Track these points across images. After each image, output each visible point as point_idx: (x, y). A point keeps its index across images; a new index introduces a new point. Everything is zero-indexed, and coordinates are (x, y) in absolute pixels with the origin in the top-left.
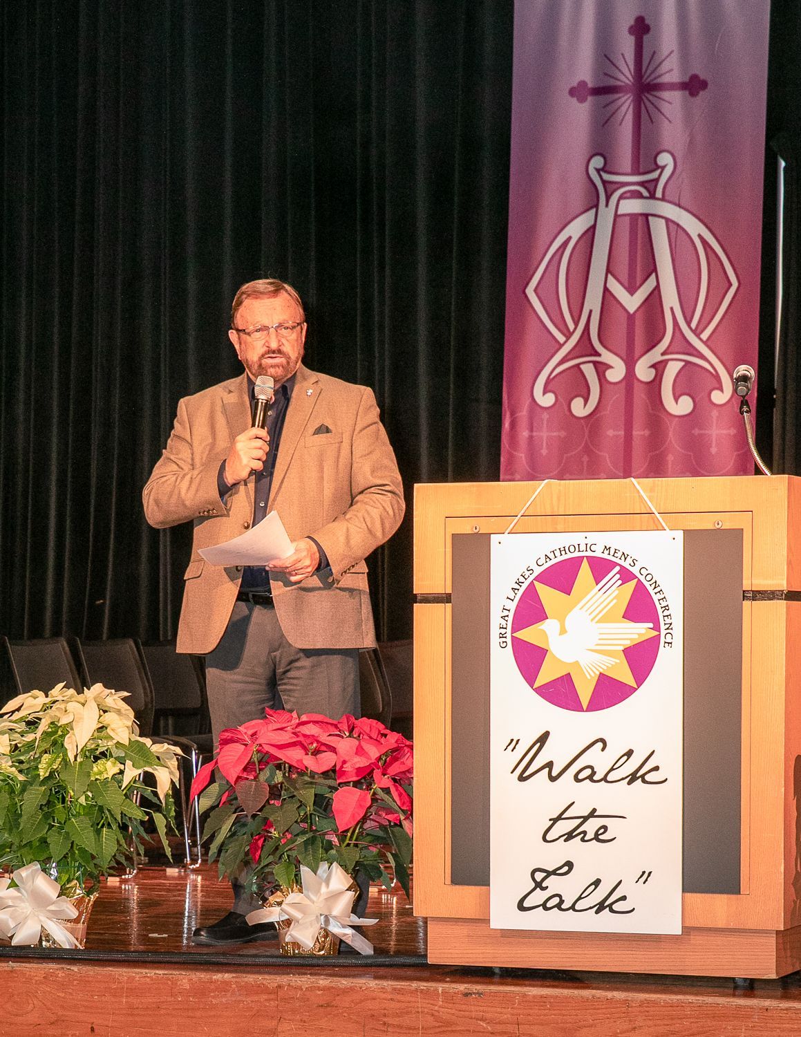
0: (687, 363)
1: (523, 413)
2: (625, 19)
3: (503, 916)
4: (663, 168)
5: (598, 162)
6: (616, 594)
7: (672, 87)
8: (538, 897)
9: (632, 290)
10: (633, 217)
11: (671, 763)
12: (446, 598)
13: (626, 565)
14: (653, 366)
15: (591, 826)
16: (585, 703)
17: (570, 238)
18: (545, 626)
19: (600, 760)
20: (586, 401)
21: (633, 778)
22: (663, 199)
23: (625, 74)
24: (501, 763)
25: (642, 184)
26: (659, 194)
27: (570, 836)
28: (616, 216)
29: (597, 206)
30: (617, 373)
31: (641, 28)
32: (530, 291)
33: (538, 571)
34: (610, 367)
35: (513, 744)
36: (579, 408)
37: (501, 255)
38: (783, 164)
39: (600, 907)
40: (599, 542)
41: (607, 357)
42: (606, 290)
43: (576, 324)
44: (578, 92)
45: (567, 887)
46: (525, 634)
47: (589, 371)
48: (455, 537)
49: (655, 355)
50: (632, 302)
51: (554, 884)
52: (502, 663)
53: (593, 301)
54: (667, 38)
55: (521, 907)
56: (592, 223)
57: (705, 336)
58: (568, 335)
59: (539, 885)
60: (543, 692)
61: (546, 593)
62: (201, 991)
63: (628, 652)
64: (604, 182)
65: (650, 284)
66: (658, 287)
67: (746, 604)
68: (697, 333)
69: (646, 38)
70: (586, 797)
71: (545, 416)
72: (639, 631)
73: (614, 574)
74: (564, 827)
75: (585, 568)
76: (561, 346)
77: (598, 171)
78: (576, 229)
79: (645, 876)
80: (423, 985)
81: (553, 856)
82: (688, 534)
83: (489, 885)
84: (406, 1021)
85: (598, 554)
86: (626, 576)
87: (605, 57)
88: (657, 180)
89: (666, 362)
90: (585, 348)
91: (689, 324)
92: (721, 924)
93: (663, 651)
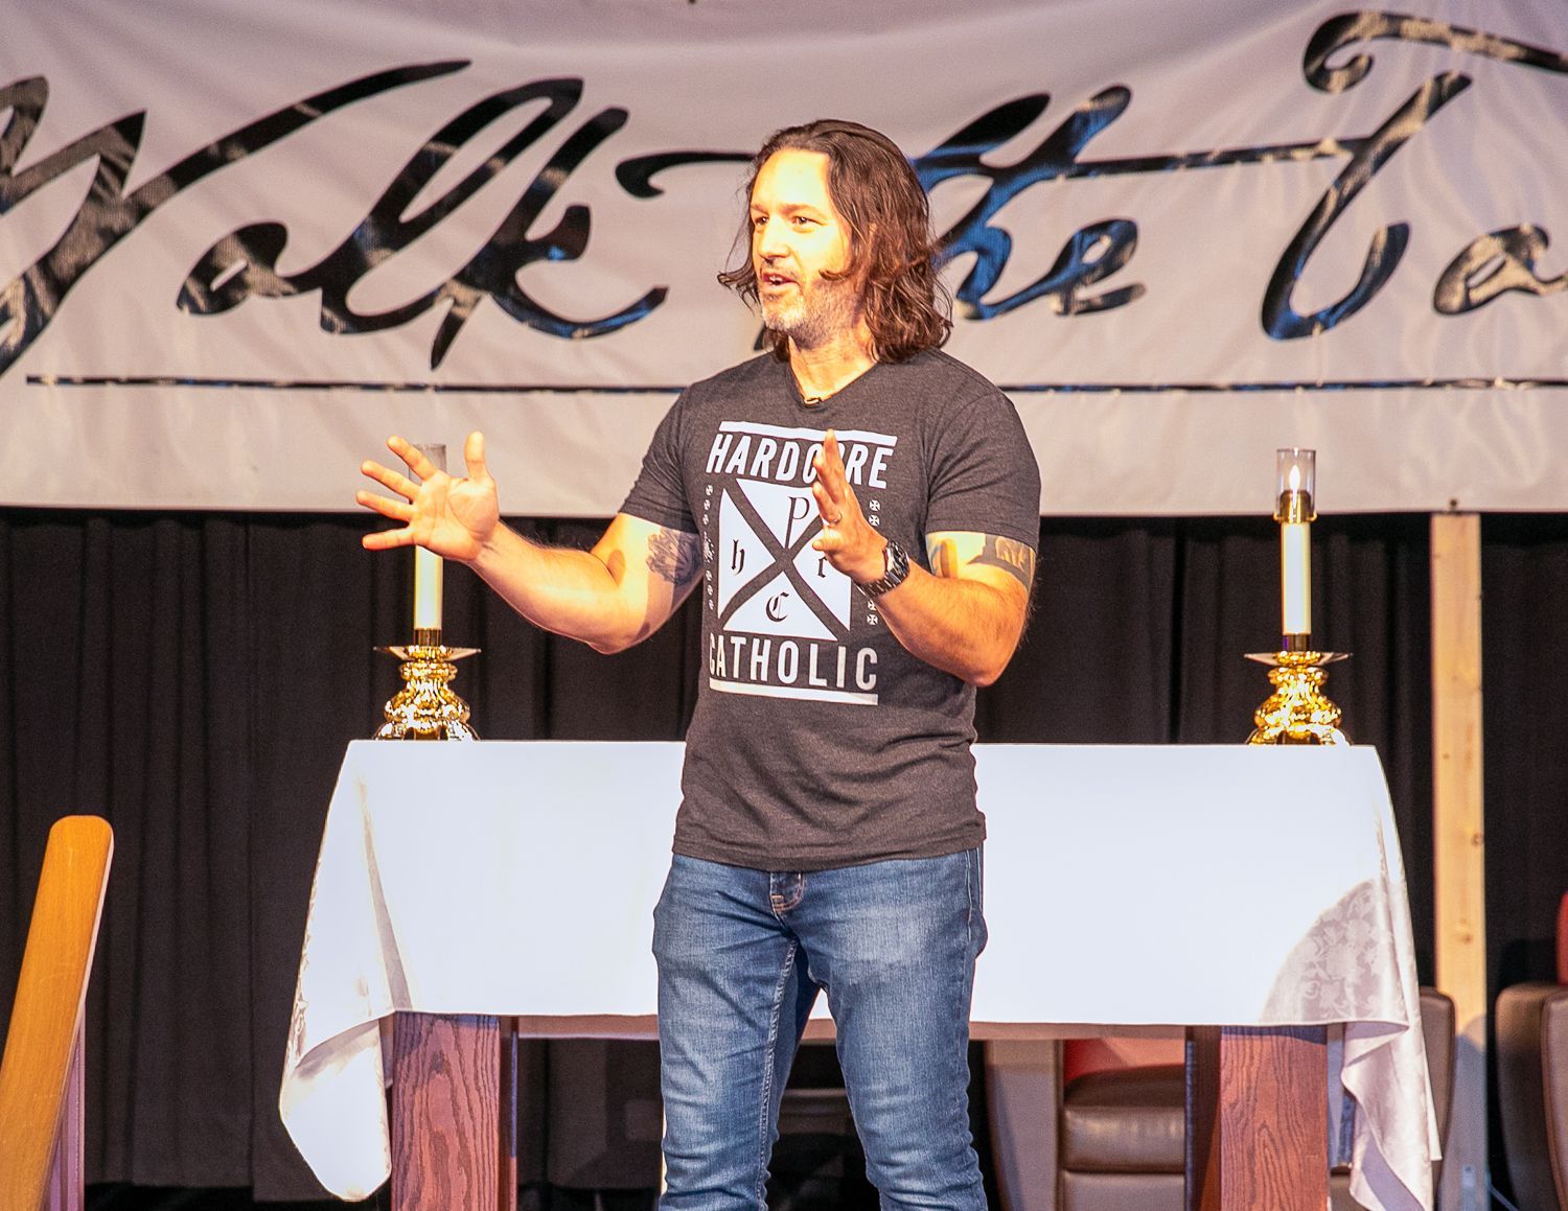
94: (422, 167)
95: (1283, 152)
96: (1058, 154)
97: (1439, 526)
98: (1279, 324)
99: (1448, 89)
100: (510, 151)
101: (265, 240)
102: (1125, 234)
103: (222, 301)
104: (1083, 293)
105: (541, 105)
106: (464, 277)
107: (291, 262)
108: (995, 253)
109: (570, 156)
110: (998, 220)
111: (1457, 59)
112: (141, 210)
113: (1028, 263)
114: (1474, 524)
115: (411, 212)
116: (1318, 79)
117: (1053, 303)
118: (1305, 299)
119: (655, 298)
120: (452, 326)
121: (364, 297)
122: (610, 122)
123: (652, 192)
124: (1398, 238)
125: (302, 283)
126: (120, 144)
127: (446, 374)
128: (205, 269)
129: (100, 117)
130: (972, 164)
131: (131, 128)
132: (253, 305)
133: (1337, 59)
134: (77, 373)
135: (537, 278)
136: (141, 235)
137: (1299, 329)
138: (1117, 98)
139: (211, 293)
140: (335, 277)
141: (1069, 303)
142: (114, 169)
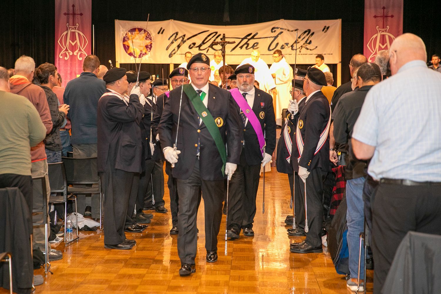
0: (81, 53)
1: (57, 59)
2: (71, 5)
4: (77, 26)
5: (68, 24)
7: (78, 14)
9: (73, 42)
10: (73, 32)
14: (77, 53)
17: (64, 35)
20: (67, 57)
22: (77, 30)
23: (71, 12)
25: (75, 28)
26: (77, 29)
28: (71, 32)
29: (68, 30)
30: (71, 54)
31: (73, 6)
32: (59, 42)
34: (70, 53)
36: (66, 58)
37: (54, 36)
38: (93, 26)
41: (70, 51)
42: (69, 42)
43: (65, 46)
44: (65, 14)
47: (67, 53)
49: (77, 51)
50: (73, 44)
53: (68, 43)
54: (77, 8)
56: (67, 32)
57: (84, 49)
58: (64, 48)
64: (69, 27)
65: (76, 41)
66: (77, 42)
68: (82, 49)
69: (74, 7)
71: (61, 60)
76: (63, 50)
77: (68, 25)
78: (65, 33)
87: (68, 10)
88: (76, 27)
89: (78, 53)
90: (66, 50)
91: (81, 47)
94: (206, 38)
95: (270, 37)
96: (253, 38)
98: (269, 50)
99: (282, 32)
100: (213, 37)
101: (194, 44)
102: (257, 43)
103: (191, 48)
104: (255, 48)
105: (215, 34)
106: (209, 47)
107: (196, 45)
108: (248, 45)
109: (217, 37)
110: (248, 42)
111: (282, 31)
112: (185, 41)
113: (251, 45)
115: (205, 42)
116: (272, 32)
118: (271, 48)
120: (208, 50)
121: (201, 48)
122: (220, 35)
124: (278, 44)
125: (197, 47)
126: (183, 37)
128: (190, 46)
129: (182, 35)
130: (246, 38)
131: (184, 36)
132: (193, 48)
133: (273, 30)
134: (181, 54)
135: (214, 47)
136: (185, 43)
137: (270, 50)
138: (257, 33)
139: (190, 48)
140: (199, 46)
141: (253, 49)
142: (183, 39)
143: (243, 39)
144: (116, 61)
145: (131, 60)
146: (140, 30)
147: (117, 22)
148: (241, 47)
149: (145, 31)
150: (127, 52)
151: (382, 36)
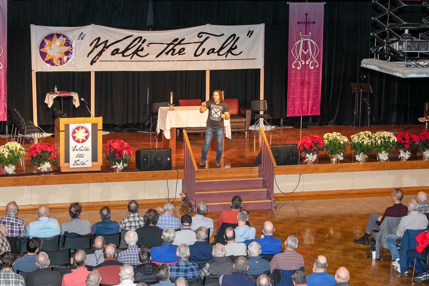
3: (71, 166)
6: (84, 130)
8: (75, 164)
11: (90, 148)
12: (64, 131)
13: (85, 127)
15: (81, 156)
16: (81, 142)
18: (76, 134)
19: (82, 148)
21: (86, 150)
24: (71, 149)
27: (79, 157)
33: (75, 128)
35: (72, 147)
39: (83, 164)
40: (82, 125)
45: (79, 163)
46: (74, 135)
48: (65, 124)
51: (77, 162)
52: (71, 138)
55: (73, 165)
59: (75, 162)
60: (76, 141)
61: (76, 131)
62: (37, 178)
63: (85, 137)
67: (98, 131)
70: (81, 152)
72: (87, 134)
73: (84, 128)
74: (78, 156)
75: (80, 128)
79: (88, 161)
80: (64, 175)
81: (77, 159)
82: (92, 124)
83: (69, 163)
84: (62, 179)
85: (82, 126)
86: (85, 128)
92: (95, 165)
93: (89, 136)
94: (131, 44)
95: (197, 43)
96: (179, 43)
97: (207, 71)
98: (195, 56)
99: (208, 38)
100: (138, 42)
101: (118, 50)
102: (184, 49)
104: (181, 53)
105: (139, 39)
106: (133, 53)
107: (120, 51)
108: (174, 51)
109: (142, 43)
110: (174, 48)
111: (208, 36)
112: (107, 47)
113: (177, 51)
114: (209, 71)
115: (129, 48)
116: (198, 36)
117: (178, 54)
118: (197, 54)
119: (148, 54)
120: (133, 56)
121: (125, 54)
122: (145, 40)
123: (149, 46)
124: (204, 49)
125: (120, 53)
127: (131, 60)
128: (113, 52)
129: (105, 40)
130: (173, 44)
131: (107, 41)
132: (116, 54)
133: (200, 36)
134: (102, 60)
135: (139, 53)
136: (108, 49)
137: (197, 56)
138: (184, 39)
139: (113, 54)
140: (123, 53)
141: (179, 54)
142: (106, 44)
143: (169, 45)
144: (32, 69)
145: (48, 68)
146: (58, 35)
147: (33, 27)
148: (167, 53)
149: (64, 36)
150: (44, 60)
151: (305, 42)
